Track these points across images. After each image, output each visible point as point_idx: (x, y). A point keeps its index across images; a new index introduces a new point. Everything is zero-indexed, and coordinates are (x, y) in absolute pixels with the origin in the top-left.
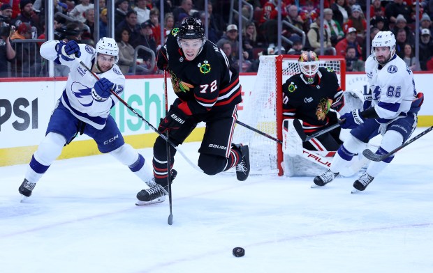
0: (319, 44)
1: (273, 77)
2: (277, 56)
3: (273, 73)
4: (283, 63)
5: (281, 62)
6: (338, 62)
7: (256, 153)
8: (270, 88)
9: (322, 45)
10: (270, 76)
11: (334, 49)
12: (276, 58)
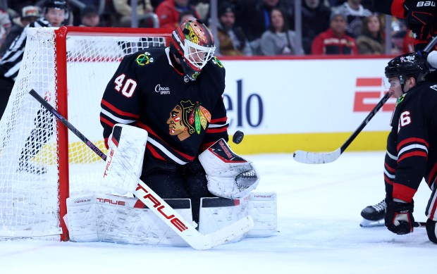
0: (129, 8)
1: (50, 65)
2: (57, 28)
3: (50, 59)
4: (67, 41)
5: (64, 39)
6: (161, 40)
7: (21, 199)
8: (46, 85)
9: (134, 11)
10: (45, 64)
11: (155, 16)
12: (56, 32)
